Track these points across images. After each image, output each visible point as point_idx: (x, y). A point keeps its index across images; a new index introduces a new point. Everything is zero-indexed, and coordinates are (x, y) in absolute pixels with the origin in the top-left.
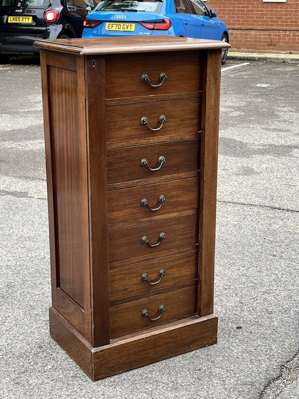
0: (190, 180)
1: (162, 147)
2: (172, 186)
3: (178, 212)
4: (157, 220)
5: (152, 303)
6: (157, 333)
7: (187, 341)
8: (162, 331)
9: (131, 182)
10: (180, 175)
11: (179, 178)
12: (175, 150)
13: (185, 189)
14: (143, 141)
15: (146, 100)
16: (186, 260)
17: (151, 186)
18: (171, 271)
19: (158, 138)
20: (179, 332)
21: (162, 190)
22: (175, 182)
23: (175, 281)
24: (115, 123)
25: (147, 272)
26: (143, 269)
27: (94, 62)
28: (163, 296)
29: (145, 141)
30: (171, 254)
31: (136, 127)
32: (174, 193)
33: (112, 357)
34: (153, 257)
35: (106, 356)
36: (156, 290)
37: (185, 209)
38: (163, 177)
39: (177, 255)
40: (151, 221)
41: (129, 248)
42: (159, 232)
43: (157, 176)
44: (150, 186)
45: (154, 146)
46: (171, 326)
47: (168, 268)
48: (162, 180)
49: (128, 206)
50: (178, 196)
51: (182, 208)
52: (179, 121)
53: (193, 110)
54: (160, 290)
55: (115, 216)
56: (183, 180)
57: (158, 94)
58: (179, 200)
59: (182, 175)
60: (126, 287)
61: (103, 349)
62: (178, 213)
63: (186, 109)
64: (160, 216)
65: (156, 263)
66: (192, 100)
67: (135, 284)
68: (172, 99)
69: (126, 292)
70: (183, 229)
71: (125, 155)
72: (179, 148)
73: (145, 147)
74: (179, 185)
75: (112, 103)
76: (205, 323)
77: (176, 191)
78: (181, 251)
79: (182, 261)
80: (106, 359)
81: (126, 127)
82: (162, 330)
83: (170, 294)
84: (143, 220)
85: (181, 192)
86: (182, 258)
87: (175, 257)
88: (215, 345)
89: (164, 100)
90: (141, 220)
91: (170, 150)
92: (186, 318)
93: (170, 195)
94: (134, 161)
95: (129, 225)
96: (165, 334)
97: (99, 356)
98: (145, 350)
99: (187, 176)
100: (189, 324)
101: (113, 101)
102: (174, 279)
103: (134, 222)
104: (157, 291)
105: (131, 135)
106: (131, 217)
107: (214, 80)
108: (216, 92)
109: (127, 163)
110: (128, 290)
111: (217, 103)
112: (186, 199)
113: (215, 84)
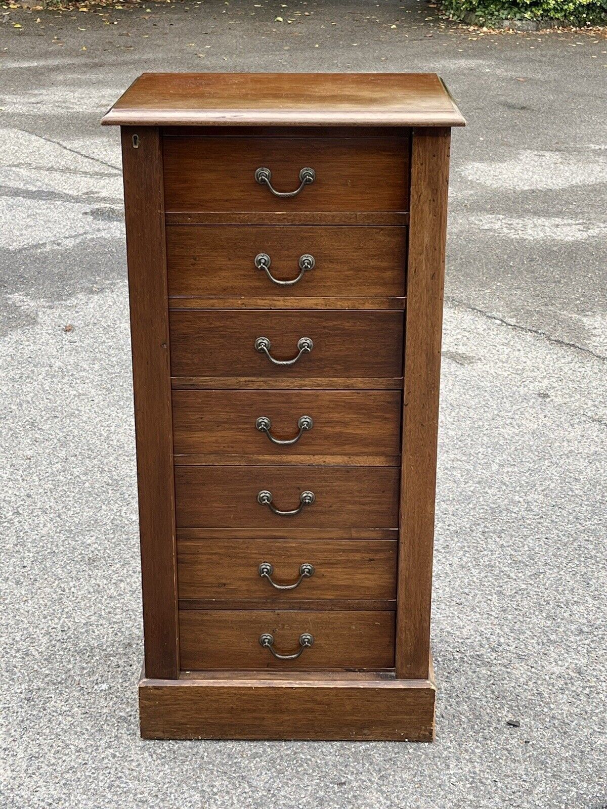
0: (374, 395)
1: (306, 319)
2: (330, 401)
3: (345, 454)
4: (293, 464)
5: (284, 625)
6: (284, 686)
7: (357, 718)
8: (296, 684)
9: (231, 381)
10: (350, 381)
11: (347, 388)
12: (338, 329)
13: (364, 411)
14: (259, 301)
15: (266, 221)
16: (368, 556)
17: (279, 393)
18: (329, 570)
19: (297, 299)
20: (336, 695)
21: (307, 405)
22: (339, 393)
23: (338, 593)
24: (195, 259)
25: (271, 560)
26: (262, 554)
27: (135, 138)
28: (311, 616)
29: (266, 301)
30: (328, 537)
31: (242, 273)
32: (336, 416)
33: (179, 704)
34: (286, 535)
35: (166, 700)
36: (291, 601)
37: (363, 453)
38: (307, 379)
39: (343, 542)
40: (280, 464)
41: (230, 507)
42: (299, 488)
43: (294, 375)
44: (276, 393)
45: (285, 314)
46: (319, 680)
47: (321, 564)
48: (305, 386)
49: (226, 426)
50: (346, 424)
51: (357, 449)
52: (348, 270)
53: (384, 250)
54: (303, 603)
55: (194, 439)
56: (358, 393)
57: (295, 210)
58: (348, 431)
59: (359, 382)
60: (224, 581)
61: (160, 685)
62: (346, 458)
63: (365, 247)
64: (302, 457)
65: (291, 547)
66: (382, 229)
67: (244, 580)
68: (329, 223)
69: (221, 590)
70: (358, 491)
71: (218, 324)
72: (347, 325)
73: (266, 315)
74: (347, 401)
75: (187, 221)
76: (402, 694)
77: (339, 413)
78: (354, 535)
79: (358, 556)
80: (167, 705)
81: (221, 269)
82: (298, 682)
83: (325, 615)
84: (261, 457)
85: (350, 416)
86: (358, 551)
87: (339, 545)
88: (427, 744)
89: (311, 223)
90: (255, 457)
91: (325, 327)
92: (364, 671)
93: (325, 418)
94: (238, 339)
95: (228, 463)
96: (301, 690)
97: (151, 696)
98: (254, 711)
99: (368, 385)
100: (362, 687)
101: (190, 216)
102: (336, 588)
103: (239, 459)
104: (295, 603)
105: (232, 288)
106: (232, 447)
107: (430, 193)
108: (435, 217)
109: (222, 340)
110: (226, 587)
111: (440, 242)
112: (366, 432)
113: (434, 200)
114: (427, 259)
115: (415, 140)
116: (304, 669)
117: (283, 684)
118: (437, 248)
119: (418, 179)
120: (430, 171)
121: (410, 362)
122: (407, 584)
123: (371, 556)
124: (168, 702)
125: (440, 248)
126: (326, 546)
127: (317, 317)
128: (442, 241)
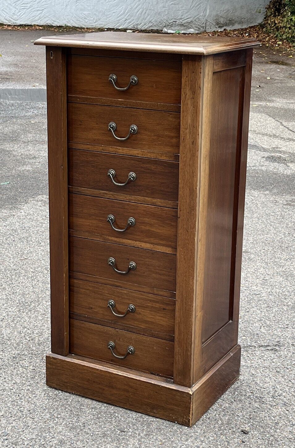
0: (166, 210)
1: (133, 162)
2: (144, 211)
3: (152, 243)
4: (125, 244)
5: (120, 338)
6: (114, 373)
7: (150, 402)
8: (120, 373)
9: (96, 192)
10: (154, 200)
11: (153, 204)
12: (149, 169)
13: (161, 219)
14: (110, 149)
15: (114, 104)
17: (119, 202)
18: (143, 310)
19: (128, 150)
20: (140, 385)
21: (132, 211)
22: (148, 206)
23: (147, 325)
24: (81, 122)
25: (114, 299)
26: (110, 294)
27: (52, 53)
28: (134, 336)
29: (113, 149)
30: (142, 291)
31: (103, 132)
32: (146, 220)
33: (64, 370)
34: (121, 285)
35: (58, 366)
36: (124, 325)
37: (161, 244)
38: (133, 196)
39: (150, 295)
40: (119, 243)
41: (95, 264)
42: (128, 259)
43: (127, 193)
44: (117, 202)
45: (123, 157)
47: (139, 306)
48: (132, 200)
49: (94, 217)
50: (151, 225)
51: (157, 241)
52: (154, 136)
53: (172, 126)
54: (129, 327)
55: (80, 222)
56: (158, 208)
57: (128, 99)
58: (152, 230)
59: (158, 201)
60: (91, 306)
61: (56, 357)
62: (152, 246)
63: (163, 123)
64: (130, 241)
65: (125, 293)
66: (171, 114)
67: (102, 307)
68: (144, 108)
69: (90, 311)
70: (158, 266)
71: (91, 159)
72: (153, 167)
73: (114, 157)
74: (152, 212)
75: (77, 101)
76: (174, 393)
78: (156, 292)
79: (158, 305)
80: (58, 369)
81: (93, 129)
82: (122, 372)
83: (140, 337)
84: (110, 238)
85: (154, 221)
86: (157, 302)
87: (148, 297)
88: (186, 427)
89: (135, 107)
90: (107, 237)
91: (142, 167)
92: (160, 376)
93: (141, 220)
94: (100, 169)
95: (94, 239)
96: (123, 377)
97: (51, 363)
98: (99, 384)
99: (164, 204)
100: (153, 383)
101: (79, 98)
102: (146, 322)
103: (100, 237)
104: (126, 326)
105: (98, 140)
106: (96, 230)
107: (191, 93)
108: (193, 108)
109: (93, 169)
110: (93, 310)
111: (196, 123)
112: (162, 232)
113: (193, 98)
114: (190, 133)
115: (183, 62)
116: (130, 367)
117: (114, 371)
118: (195, 126)
119: (185, 85)
120: (191, 81)
121: (181, 192)
122: (179, 326)
123: (164, 306)
124: (59, 368)
125: (196, 127)
126: (142, 296)
127: (138, 161)
128: (197, 123)
